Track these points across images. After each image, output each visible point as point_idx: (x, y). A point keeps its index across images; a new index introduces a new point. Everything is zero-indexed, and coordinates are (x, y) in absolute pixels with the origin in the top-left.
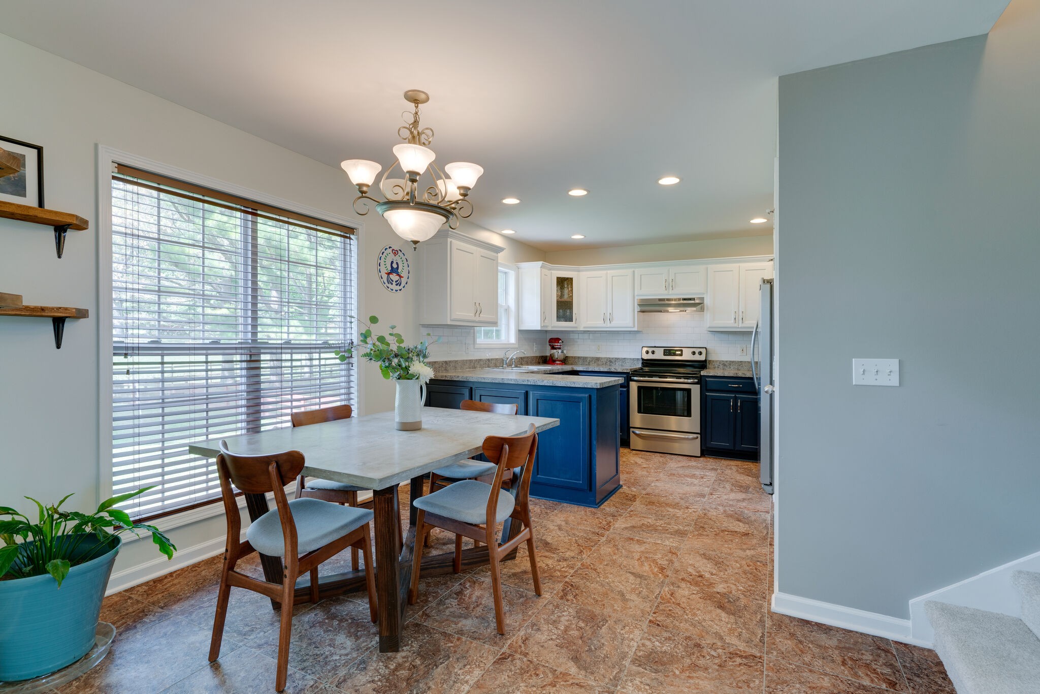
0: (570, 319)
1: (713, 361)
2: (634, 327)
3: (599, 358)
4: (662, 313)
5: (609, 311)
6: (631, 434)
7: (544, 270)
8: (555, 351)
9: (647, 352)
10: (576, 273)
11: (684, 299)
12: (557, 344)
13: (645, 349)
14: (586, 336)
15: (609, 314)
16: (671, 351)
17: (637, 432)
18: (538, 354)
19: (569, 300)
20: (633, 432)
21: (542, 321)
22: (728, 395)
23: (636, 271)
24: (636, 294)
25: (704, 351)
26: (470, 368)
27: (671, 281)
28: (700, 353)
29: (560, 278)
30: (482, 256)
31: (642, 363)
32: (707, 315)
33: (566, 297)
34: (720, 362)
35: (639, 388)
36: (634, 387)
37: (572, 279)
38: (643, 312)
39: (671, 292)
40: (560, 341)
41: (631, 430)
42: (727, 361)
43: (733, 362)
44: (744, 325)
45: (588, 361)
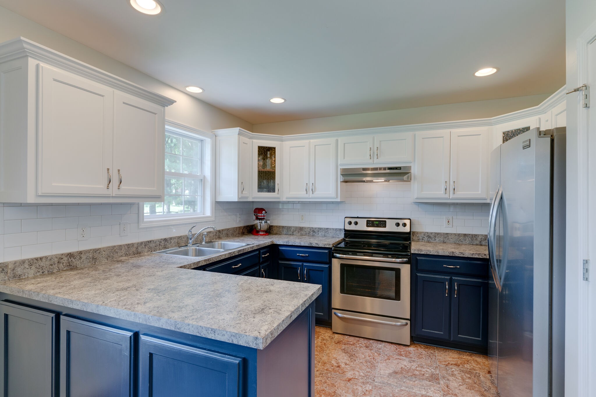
0: (272, 189)
1: (418, 233)
2: (337, 197)
3: (303, 227)
4: (365, 183)
5: (312, 181)
6: (333, 316)
7: (241, 137)
8: (258, 221)
9: (350, 223)
10: (279, 143)
11: (390, 169)
12: (260, 215)
13: (348, 220)
14: (290, 206)
15: (311, 184)
16: (375, 223)
17: (339, 315)
18: (242, 225)
19: (271, 170)
20: (335, 314)
21: (240, 192)
22: (443, 277)
23: (340, 140)
24: (339, 163)
25: (408, 222)
26: (126, 255)
27: (375, 149)
28: (405, 225)
29: (262, 147)
30: (124, 103)
31: (345, 234)
32: (414, 185)
33: (268, 168)
34: (425, 233)
35: (343, 266)
36: (336, 265)
37: (275, 148)
38: (346, 182)
39: (376, 161)
40: (264, 212)
41: (333, 311)
42: (432, 233)
43: (438, 234)
44: (455, 196)
45: (292, 231)
